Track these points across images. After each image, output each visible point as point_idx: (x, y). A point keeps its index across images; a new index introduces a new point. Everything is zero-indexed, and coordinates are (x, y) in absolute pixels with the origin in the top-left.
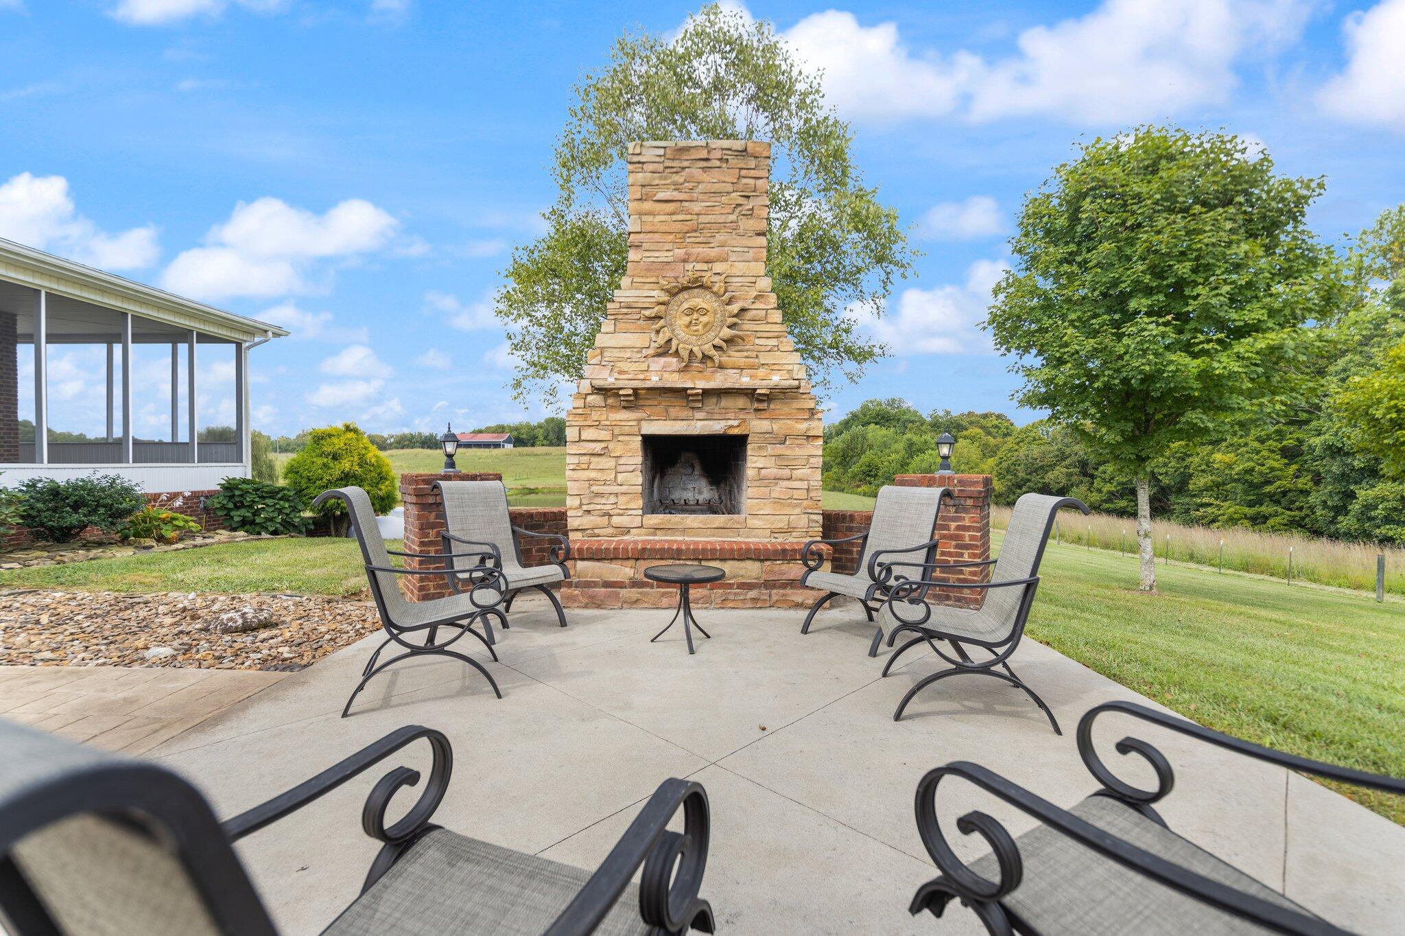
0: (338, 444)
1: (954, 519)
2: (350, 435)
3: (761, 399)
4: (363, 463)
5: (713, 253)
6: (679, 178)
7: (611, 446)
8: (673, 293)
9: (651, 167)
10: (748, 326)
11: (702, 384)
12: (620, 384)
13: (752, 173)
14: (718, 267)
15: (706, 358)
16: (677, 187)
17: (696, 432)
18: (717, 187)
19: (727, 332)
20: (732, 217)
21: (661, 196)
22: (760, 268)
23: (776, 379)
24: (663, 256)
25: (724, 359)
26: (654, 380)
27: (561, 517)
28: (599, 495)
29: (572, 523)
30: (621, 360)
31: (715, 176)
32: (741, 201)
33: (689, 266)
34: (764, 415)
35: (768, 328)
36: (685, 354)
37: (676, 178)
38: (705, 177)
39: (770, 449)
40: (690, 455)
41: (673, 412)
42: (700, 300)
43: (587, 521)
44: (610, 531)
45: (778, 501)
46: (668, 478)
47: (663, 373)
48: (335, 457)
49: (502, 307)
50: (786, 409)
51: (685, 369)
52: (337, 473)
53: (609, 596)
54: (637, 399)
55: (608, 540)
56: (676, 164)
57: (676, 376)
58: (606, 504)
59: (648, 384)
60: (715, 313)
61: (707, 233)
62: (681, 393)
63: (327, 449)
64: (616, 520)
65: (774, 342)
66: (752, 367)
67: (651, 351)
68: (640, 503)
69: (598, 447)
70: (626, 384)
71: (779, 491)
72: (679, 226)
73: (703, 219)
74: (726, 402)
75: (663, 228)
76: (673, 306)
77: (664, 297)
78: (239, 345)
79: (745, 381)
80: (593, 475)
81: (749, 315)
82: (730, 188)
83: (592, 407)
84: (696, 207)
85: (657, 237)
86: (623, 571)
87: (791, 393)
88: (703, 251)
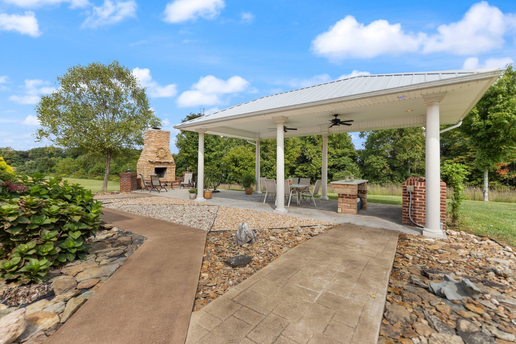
3: (169, 163)
5: (164, 144)
7: (151, 169)
8: (159, 149)
9: (156, 133)
10: (167, 154)
11: (162, 161)
12: (152, 161)
13: (168, 135)
14: (164, 146)
15: (163, 158)
16: (159, 135)
17: (161, 167)
19: (165, 155)
20: (166, 140)
23: (171, 161)
24: (158, 144)
25: (165, 158)
26: (157, 161)
28: (149, 175)
30: (152, 158)
31: (164, 135)
32: (167, 138)
33: (161, 146)
34: (169, 165)
35: (170, 154)
36: (160, 157)
39: (170, 169)
40: (160, 170)
41: (158, 165)
42: (162, 150)
43: (147, 179)
45: (170, 176)
46: (158, 173)
47: (157, 160)
51: (160, 159)
54: (154, 163)
56: (159, 133)
60: (164, 152)
61: (163, 142)
62: (159, 162)
65: (170, 156)
67: (156, 157)
69: (149, 169)
70: (154, 161)
71: (170, 174)
72: (159, 141)
73: (162, 140)
74: (165, 163)
75: (157, 141)
76: (159, 151)
79: (168, 161)
80: (148, 172)
82: (166, 136)
84: (162, 138)
87: (171, 163)
88: (162, 144)
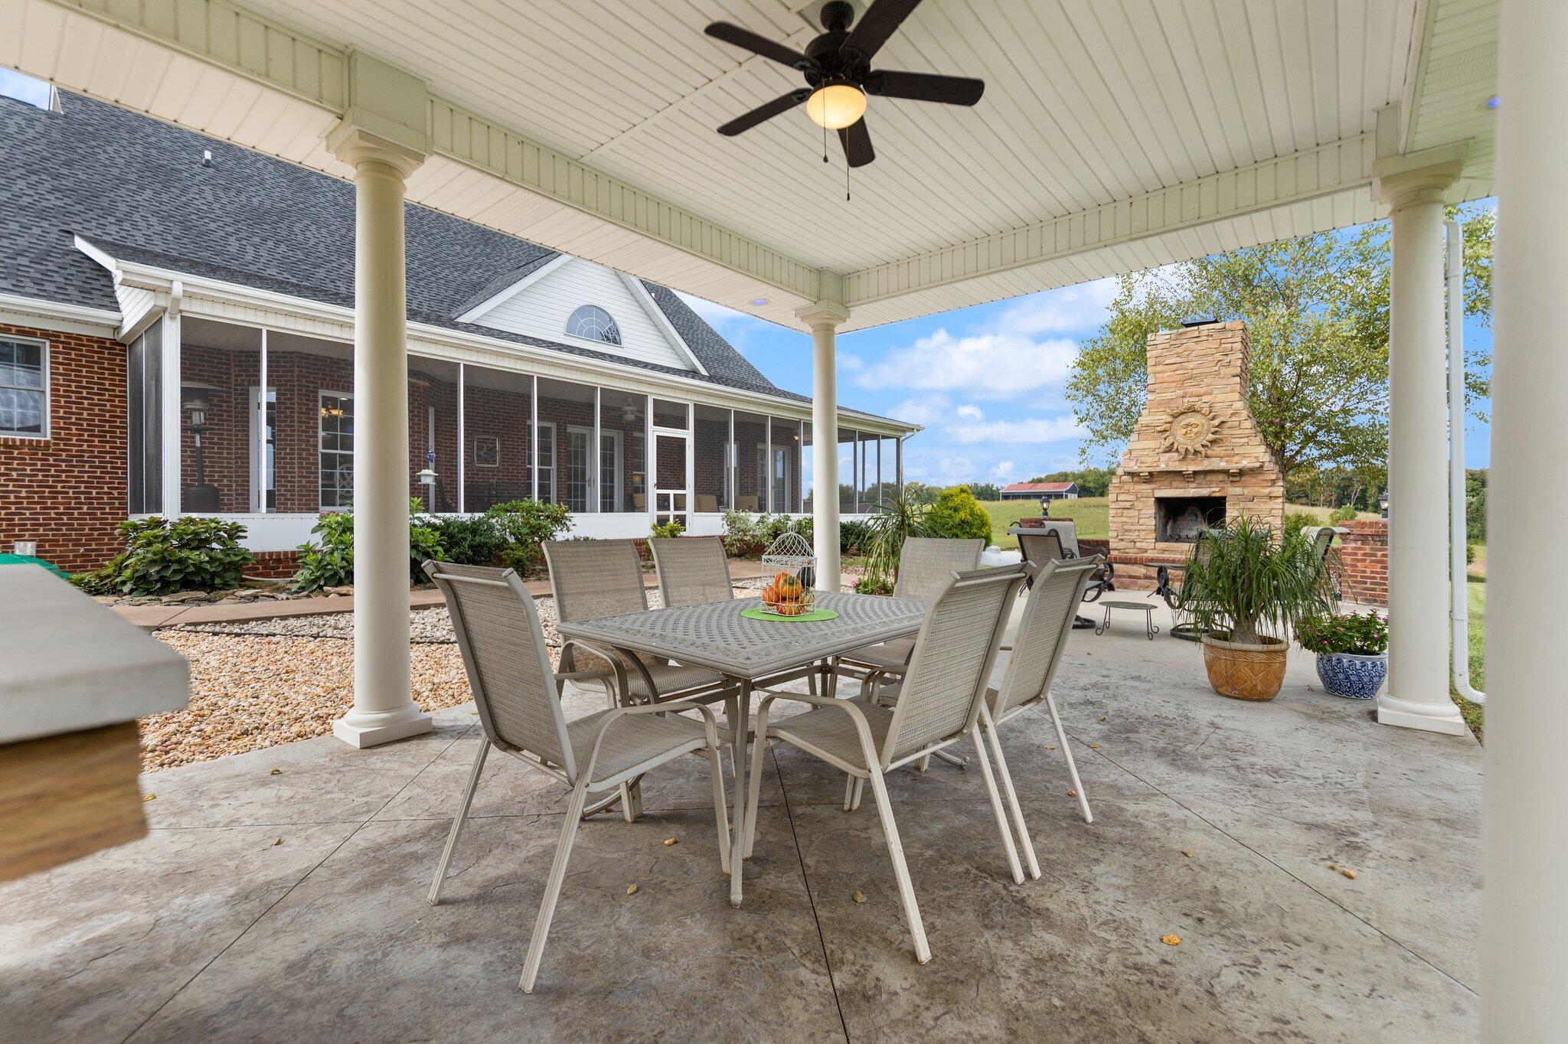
0: (957, 501)
1: (1380, 550)
2: (964, 495)
3: (1233, 475)
4: (972, 514)
5: (1202, 391)
6: (1180, 350)
7: (1136, 504)
8: (1175, 416)
9: (1162, 346)
10: (1226, 431)
11: (1192, 468)
12: (1140, 470)
13: (1230, 340)
14: (1205, 399)
15: (1196, 452)
16: (1178, 355)
17: (1190, 495)
18: (1204, 352)
19: (1211, 437)
20: (1216, 368)
21: (1167, 362)
22: (1237, 396)
23: (1245, 463)
24: (1169, 396)
25: (1209, 452)
26: (1163, 467)
27: (1106, 543)
28: (1127, 530)
29: (1112, 545)
30: (1141, 456)
32: (1221, 358)
33: (1186, 400)
34: (1237, 484)
35: (1241, 432)
36: (1183, 451)
37: (1177, 350)
38: (1198, 347)
39: (1243, 505)
40: (1194, 508)
41: (1175, 484)
42: (1192, 419)
43: (1121, 545)
44: (1135, 550)
46: (1178, 523)
47: (1168, 462)
48: (956, 510)
49: (1070, 392)
50: (1254, 480)
51: (1184, 459)
52: (957, 520)
53: (1132, 583)
54: (1151, 477)
55: (1132, 554)
56: (1178, 342)
57: (1177, 463)
58: (1133, 536)
59: (1158, 469)
60: (1203, 425)
61: (1198, 379)
62: (1179, 473)
63: (951, 504)
64: (1138, 545)
65: (1246, 440)
66: (1229, 456)
67: (1161, 450)
68: (1154, 535)
69: (1128, 505)
70: (1145, 470)
72: (1179, 377)
73: (1194, 372)
74: (1209, 477)
75: (1169, 380)
76: (1175, 424)
77: (1170, 419)
78: (898, 440)
79: (1223, 465)
80: (1125, 519)
81: (1227, 425)
82: (1214, 351)
83: (1125, 483)
84: (1191, 365)
85: (1165, 385)
86: (1141, 570)
87: (1258, 471)
88: (1194, 390)
